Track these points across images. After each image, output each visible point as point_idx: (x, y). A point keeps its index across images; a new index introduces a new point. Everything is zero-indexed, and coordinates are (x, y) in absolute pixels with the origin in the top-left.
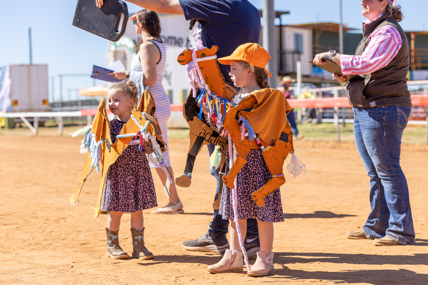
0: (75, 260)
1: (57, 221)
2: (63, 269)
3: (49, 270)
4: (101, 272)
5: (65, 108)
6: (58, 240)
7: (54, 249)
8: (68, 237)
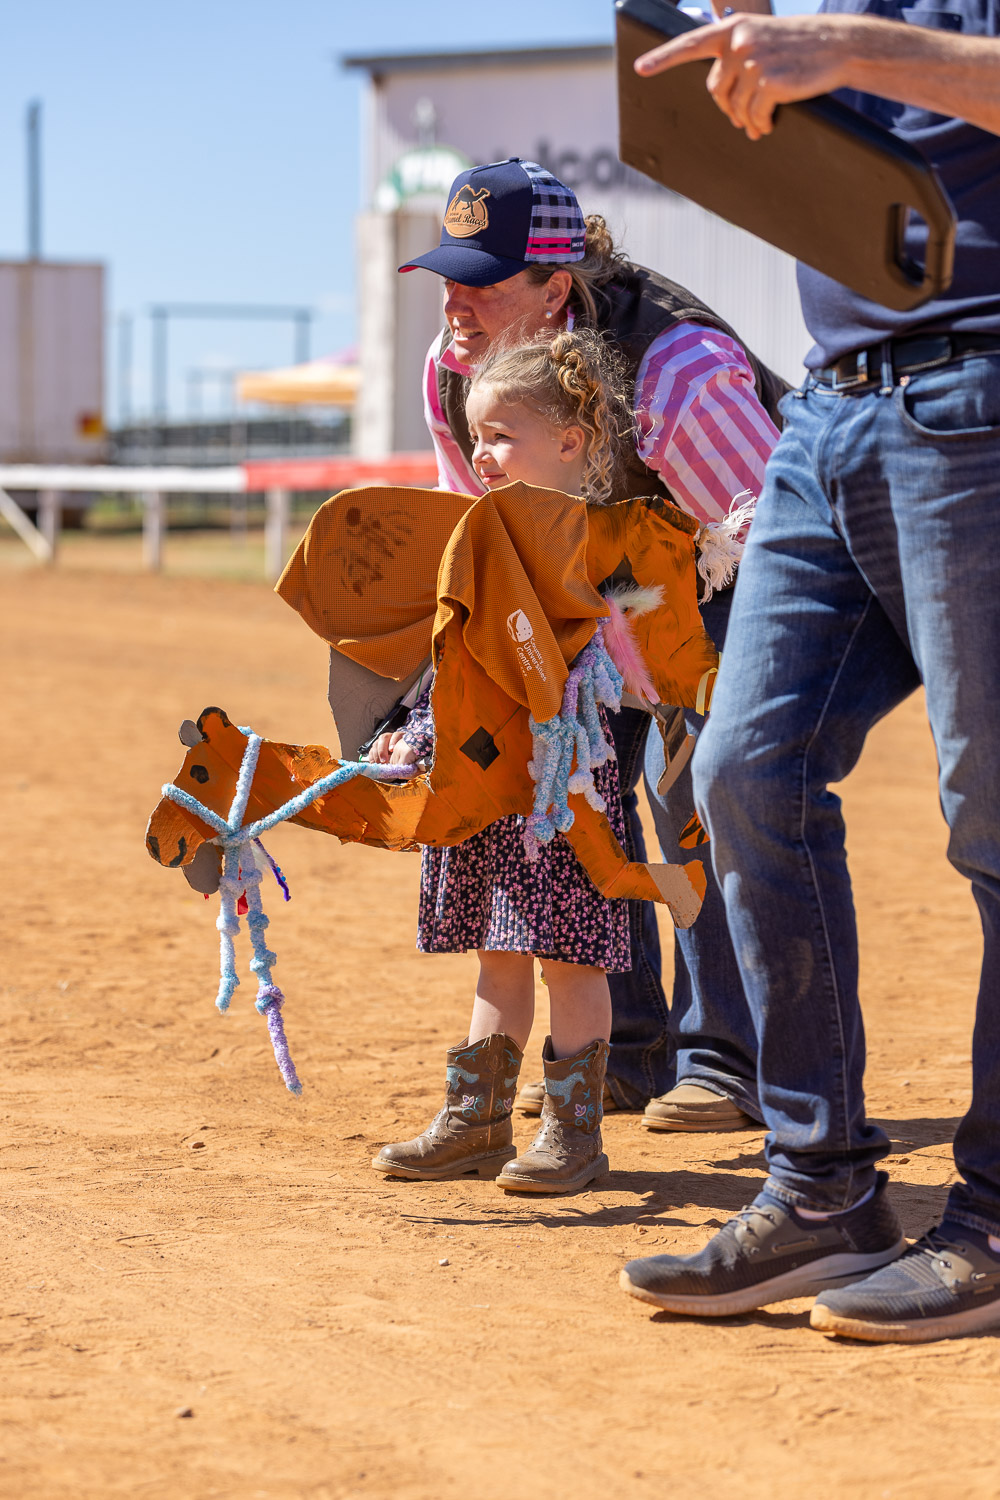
0: (211, 1119)
1: (133, 945)
2: (157, 1153)
3: (99, 1156)
4: (321, 1176)
5: (174, 452)
6: (139, 1025)
7: (122, 1066)
8: (182, 1016)
